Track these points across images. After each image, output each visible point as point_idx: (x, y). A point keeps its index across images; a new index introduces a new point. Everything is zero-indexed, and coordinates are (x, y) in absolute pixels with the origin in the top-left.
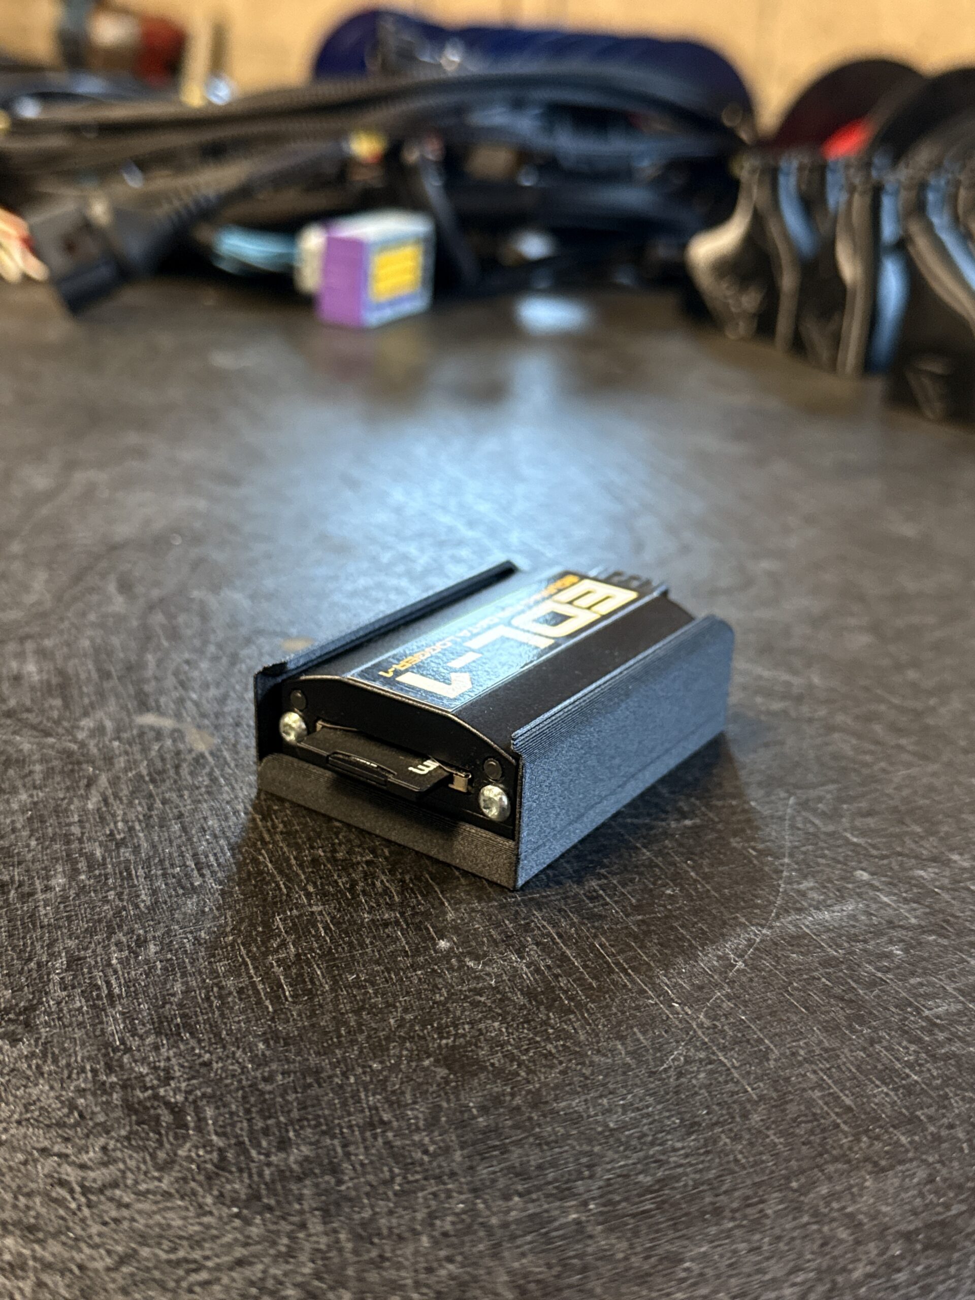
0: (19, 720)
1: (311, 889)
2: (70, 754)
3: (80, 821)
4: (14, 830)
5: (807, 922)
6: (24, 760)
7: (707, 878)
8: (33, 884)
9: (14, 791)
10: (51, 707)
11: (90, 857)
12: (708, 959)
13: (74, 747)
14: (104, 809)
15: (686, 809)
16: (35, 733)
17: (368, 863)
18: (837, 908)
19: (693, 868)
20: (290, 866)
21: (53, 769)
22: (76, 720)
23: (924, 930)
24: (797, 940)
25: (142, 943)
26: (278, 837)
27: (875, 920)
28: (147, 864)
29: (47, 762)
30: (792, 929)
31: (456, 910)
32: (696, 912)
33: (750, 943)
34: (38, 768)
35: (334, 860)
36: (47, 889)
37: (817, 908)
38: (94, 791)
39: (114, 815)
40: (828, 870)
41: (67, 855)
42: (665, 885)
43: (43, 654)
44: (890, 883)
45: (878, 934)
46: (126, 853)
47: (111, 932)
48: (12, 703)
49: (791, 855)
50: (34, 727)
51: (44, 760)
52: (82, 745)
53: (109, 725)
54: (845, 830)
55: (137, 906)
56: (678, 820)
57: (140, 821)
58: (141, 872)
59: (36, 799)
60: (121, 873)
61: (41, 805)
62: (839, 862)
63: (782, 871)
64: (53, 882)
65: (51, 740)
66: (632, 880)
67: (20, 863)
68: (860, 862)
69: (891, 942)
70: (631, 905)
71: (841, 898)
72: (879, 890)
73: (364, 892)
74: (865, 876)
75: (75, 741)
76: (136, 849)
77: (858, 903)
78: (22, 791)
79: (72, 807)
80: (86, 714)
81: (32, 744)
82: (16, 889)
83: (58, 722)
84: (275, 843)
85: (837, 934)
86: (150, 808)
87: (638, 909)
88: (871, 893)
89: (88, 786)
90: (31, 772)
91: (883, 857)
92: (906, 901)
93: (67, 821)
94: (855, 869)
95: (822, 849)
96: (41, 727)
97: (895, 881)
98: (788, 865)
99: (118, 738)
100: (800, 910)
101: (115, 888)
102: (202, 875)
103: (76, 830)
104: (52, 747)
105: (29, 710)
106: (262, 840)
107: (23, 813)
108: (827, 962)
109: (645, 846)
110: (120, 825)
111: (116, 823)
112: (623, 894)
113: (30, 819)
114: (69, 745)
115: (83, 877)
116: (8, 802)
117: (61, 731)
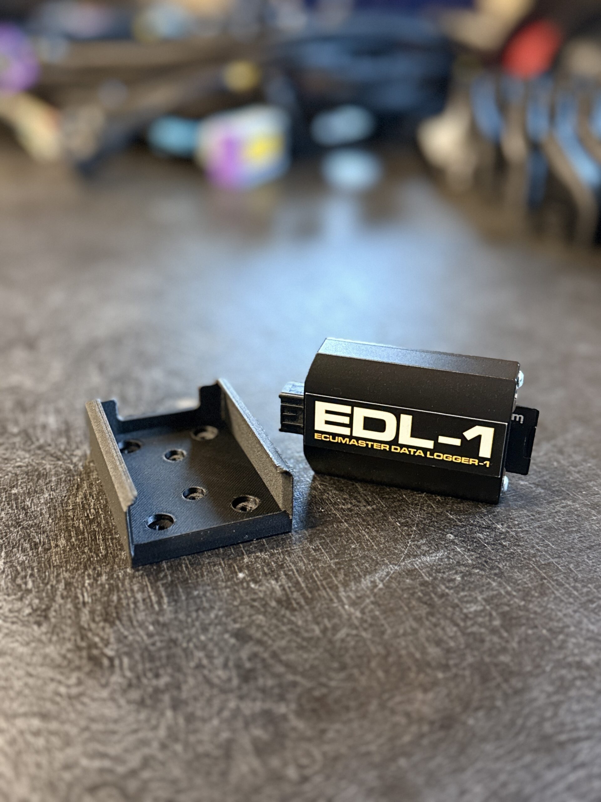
0: (45, 451)
2: (69, 471)
3: (73, 509)
4: (41, 514)
5: (418, 563)
6: (46, 475)
7: (373, 538)
8: (50, 543)
9: (42, 492)
10: (61, 443)
11: (77, 529)
12: (366, 582)
13: (72, 467)
14: (85, 502)
15: (370, 499)
16: (53, 459)
18: (434, 555)
19: (368, 533)
21: (61, 479)
22: (73, 451)
23: (474, 567)
24: (411, 573)
25: (99, 575)
27: (451, 561)
28: (104, 532)
29: (58, 476)
30: (409, 566)
31: (249, 557)
32: (364, 557)
33: (388, 573)
34: (54, 479)
36: (57, 546)
37: (424, 555)
38: (80, 492)
39: (89, 505)
40: (434, 534)
41: (67, 528)
42: (352, 543)
43: (58, 411)
44: (463, 541)
45: (450, 569)
46: (94, 526)
47: (86, 569)
48: (42, 441)
49: (417, 526)
50: (52, 455)
51: (56, 474)
52: (75, 465)
54: (447, 511)
55: (98, 555)
56: (365, 506)
57: (101, 509)
59: (52, 497)
60: (91, 538)
61: (54, 500)
62: (441, 529)
63: (411, 535)
64: (59, 543)
65: (60, 463)
66: (337, 540)
67: (44, 533)
68: (451, 529)
69: (456, 573)
70: (334, 553)
71: (437, 550)
72: (457, 545)
74: (452, 537)
75: (72, 463)
76: (99, 525)
77: (444, 552)
78: (46, 492)
79: (69, 501)
80: (78, 448)
81: (50, 465)
82: (42, 547)
83: (63, 452)
85: (432, 569)
87: (337, 556)
88: (453, 547)
89: (77, 489)
90: (50, 481)
91: (463, 526)
92: (469, 551)
93: (67, 508)
94: (448, 533)
95: (434, 521)
96: (55, 455)
97: (466, 540)
98: (415, 531)
100: (415, 556)
101: (88, 546)
103: (70, 513)
104: (61, 467)
105: (50, 445)
107: (46, 504)
108: (424, 584)
109: (346, 521)
110: (92, 511)
111: (90, 510)
112: (331, 548)
113: (49, 507)
114: (68, 465)
115: (73, 540)
116: (39, 498)
117: (65, 457)
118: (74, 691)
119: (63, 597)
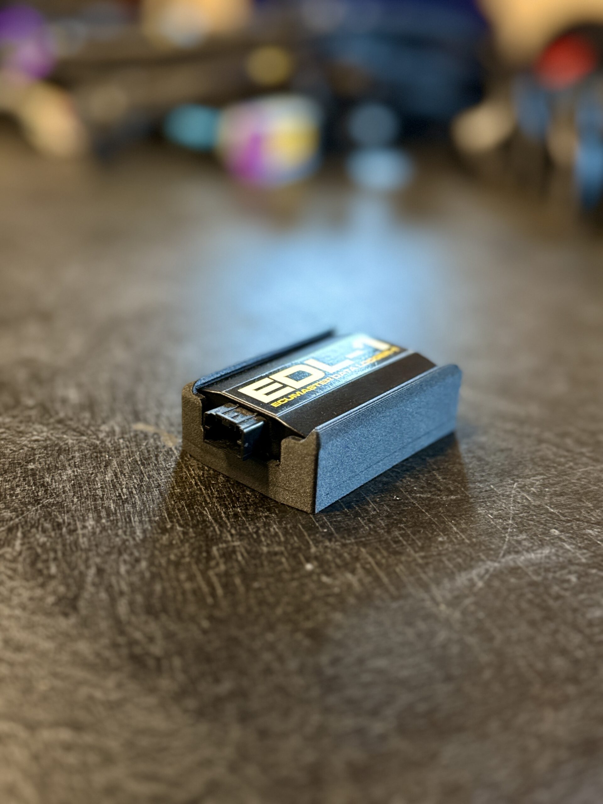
0: (66, 425)
1: (233, 531)
2: (95, 446)
3: (102, 487)
4: (64, 492)
5: (522, 559)
6: (69, 450)
7: (463, 531)
8: (76, 524)
9: (64, 468)
10: (84, 418)
11: (108, 509)
12: (462, 579)
13: (98, 442)
14: (115, 480)
15: (452, 489)
16: (75, 434)
17: (266, 517)
18: (539, 551)
19: (455, 525)
20: (221, 518)
21: (85, 455)
22: (99, 426)
23: (590, 566)
24: (514, 570)
25: (138, 560)
26: (215, 500)
27: (561, 559)
28: (140, 513)
29: (82, 451)
30: (512, 564)
31: (317, 547)
32: (456, 551)
33: (487, 571)
34: (77, 454)
35: (246, 515)
36: (84, 527)
37: (527, 551)
38: (109, 469)
39: (121, 485)
40: (535, 528)
41: (95, 508)
42: (438, 535)
43: (80, 386)
44: (571, 537)
45: (563, 567)
46: (128, 507)
47: (120, 553)
48: (62, 415)
49: (513, 519)
50: (74, 430)
51: (81, 450)
52: (103, 441)
53: (117, 429)
54: (546, 504)
55: (134, 539)
56: (448, 496)
57: (135, 488)
58: (137, 519)
59: (76, 474)
60: (125, 519)
61: (79, 478)
62: (542, 524)
63: (507, 529)
64: (87, 524)
65: (84, 438)
66: (419, 531)
67: (68, 512)
68: (555, 524)
69: (570, 573)
70: (418, 546)
71: (542, 546)
72: (564, 541)
73: (264, 535)
74: (557, 532)
75: (98, 438)
76: (134, 505)
77: (551, 549)
78: (68, 468)
79: (97, 479)
80: (104, 423)
81: (73, 440)
82: (67, 527)
83: (88, 427)
84: (213, 503)
85: (538, 567)
86: (142, 480)
87: (422, 549)
88: (560, 543)
89: (106, 466)
90: (73, 457)
91: (568, 521)
92: (580, 548)
93: (94, 487)
94: (551, 528)
95: (532, 515)
96: (78, 430)
97: (575, 536)
98: (512, 525)
99: (123, 438)
100: (517, 552)
101: (122, 528)
102: (172, 522)
103: (100, 493)
104: (85, 442)
105: (71, 419)
106: (205, 501)
107: (70, 482)
108: (532, 584)
109: (427, 511)
110: (124, 490)
111: (122, 489)
112: (413, 540)
113: (74, 485)
114: (94, 441)
115: (104, 521)
116: (60, 475)
117: (90, 432)
118: (115, 696)
119: (94, 584)
